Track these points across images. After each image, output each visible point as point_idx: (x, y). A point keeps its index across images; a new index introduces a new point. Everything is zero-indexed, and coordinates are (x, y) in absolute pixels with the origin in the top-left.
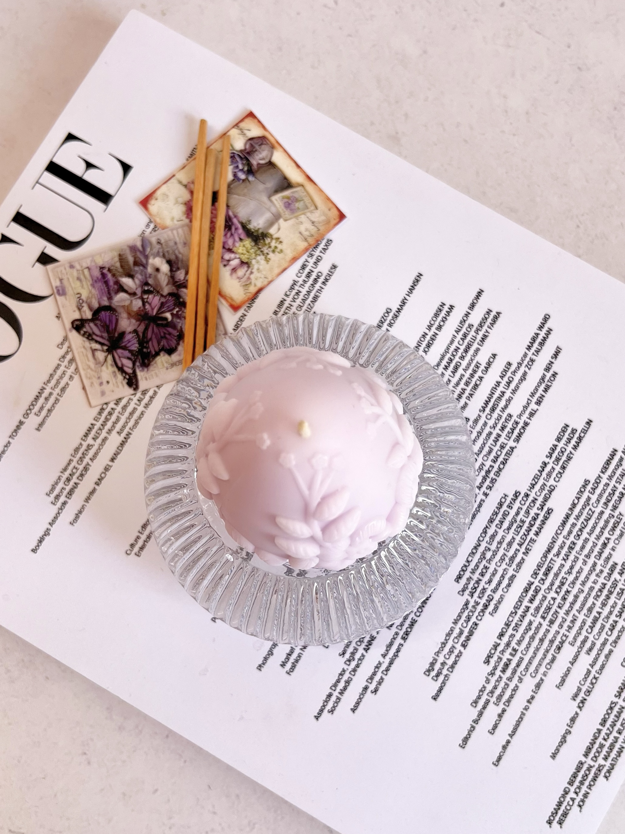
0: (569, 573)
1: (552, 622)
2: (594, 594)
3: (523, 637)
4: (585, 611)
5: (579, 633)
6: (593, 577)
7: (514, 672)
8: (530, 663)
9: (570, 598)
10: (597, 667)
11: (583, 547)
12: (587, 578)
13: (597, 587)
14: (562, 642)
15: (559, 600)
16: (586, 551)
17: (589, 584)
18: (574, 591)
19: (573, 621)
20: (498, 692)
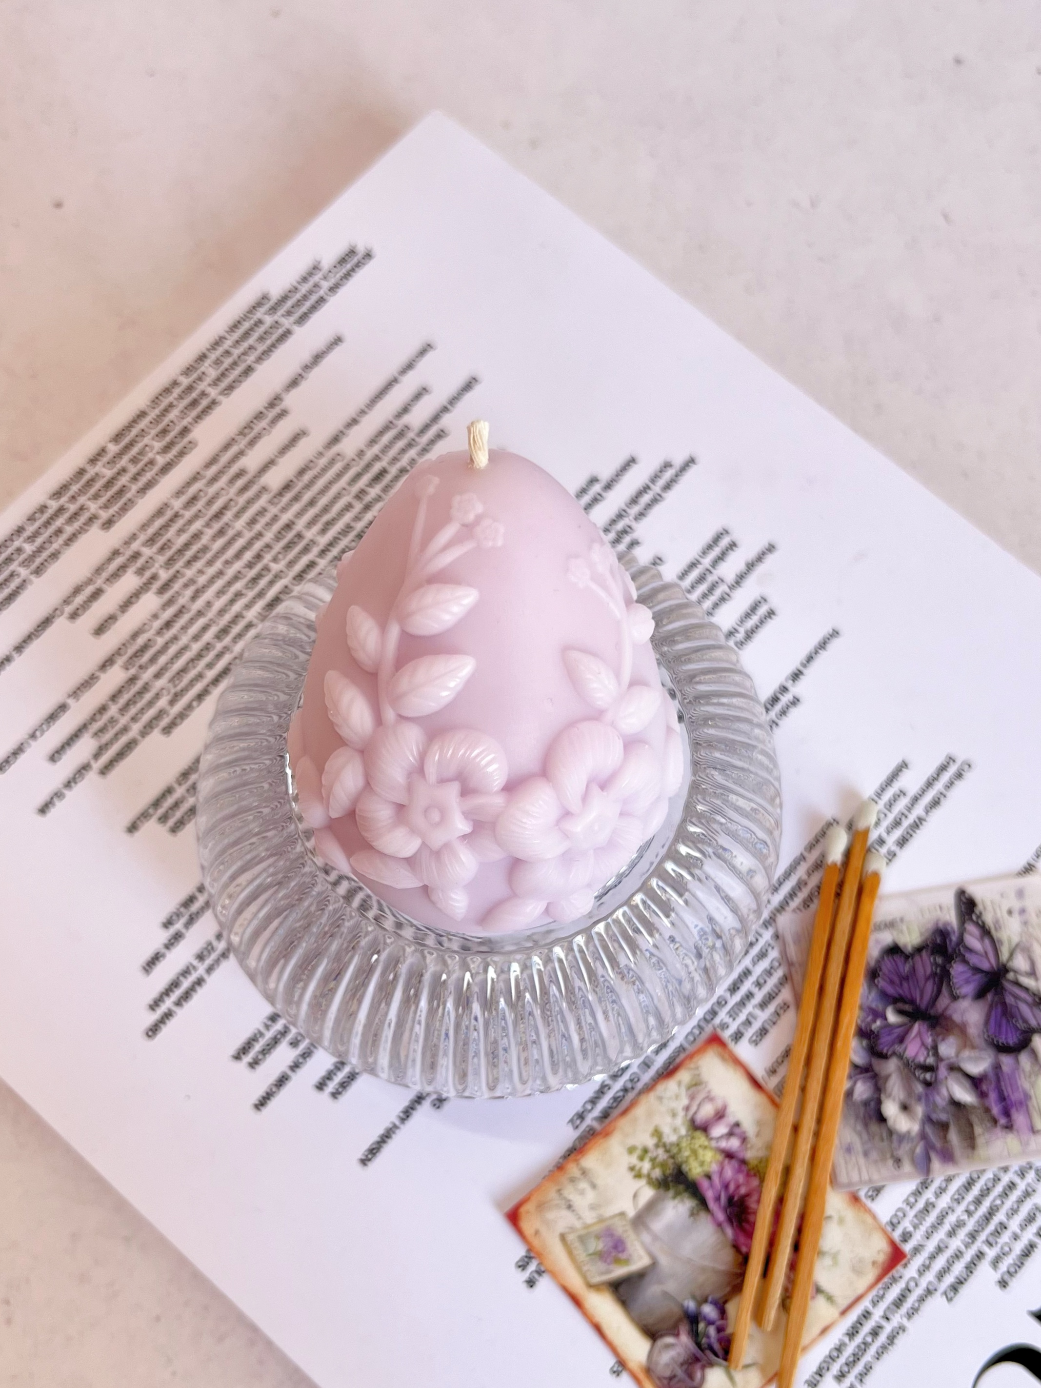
0: (238, 595)
1: (288, 526)
2: (209, 556)
3: (341, 514)
4: (231, 533)
5: (250, 502)
6: (202, 580)
7: (368, 466)
8: (339, 475)
9: (248, 556)
10: (234, 450)
11: (205, 628)
12: (212, 581)
13: (199, 565)
14: (280, 494)
15: (268, 557)
16: (201, 622)
17: (211, 571)
18: (238, 565)
19: (253, 521)
20: (401, 444)
